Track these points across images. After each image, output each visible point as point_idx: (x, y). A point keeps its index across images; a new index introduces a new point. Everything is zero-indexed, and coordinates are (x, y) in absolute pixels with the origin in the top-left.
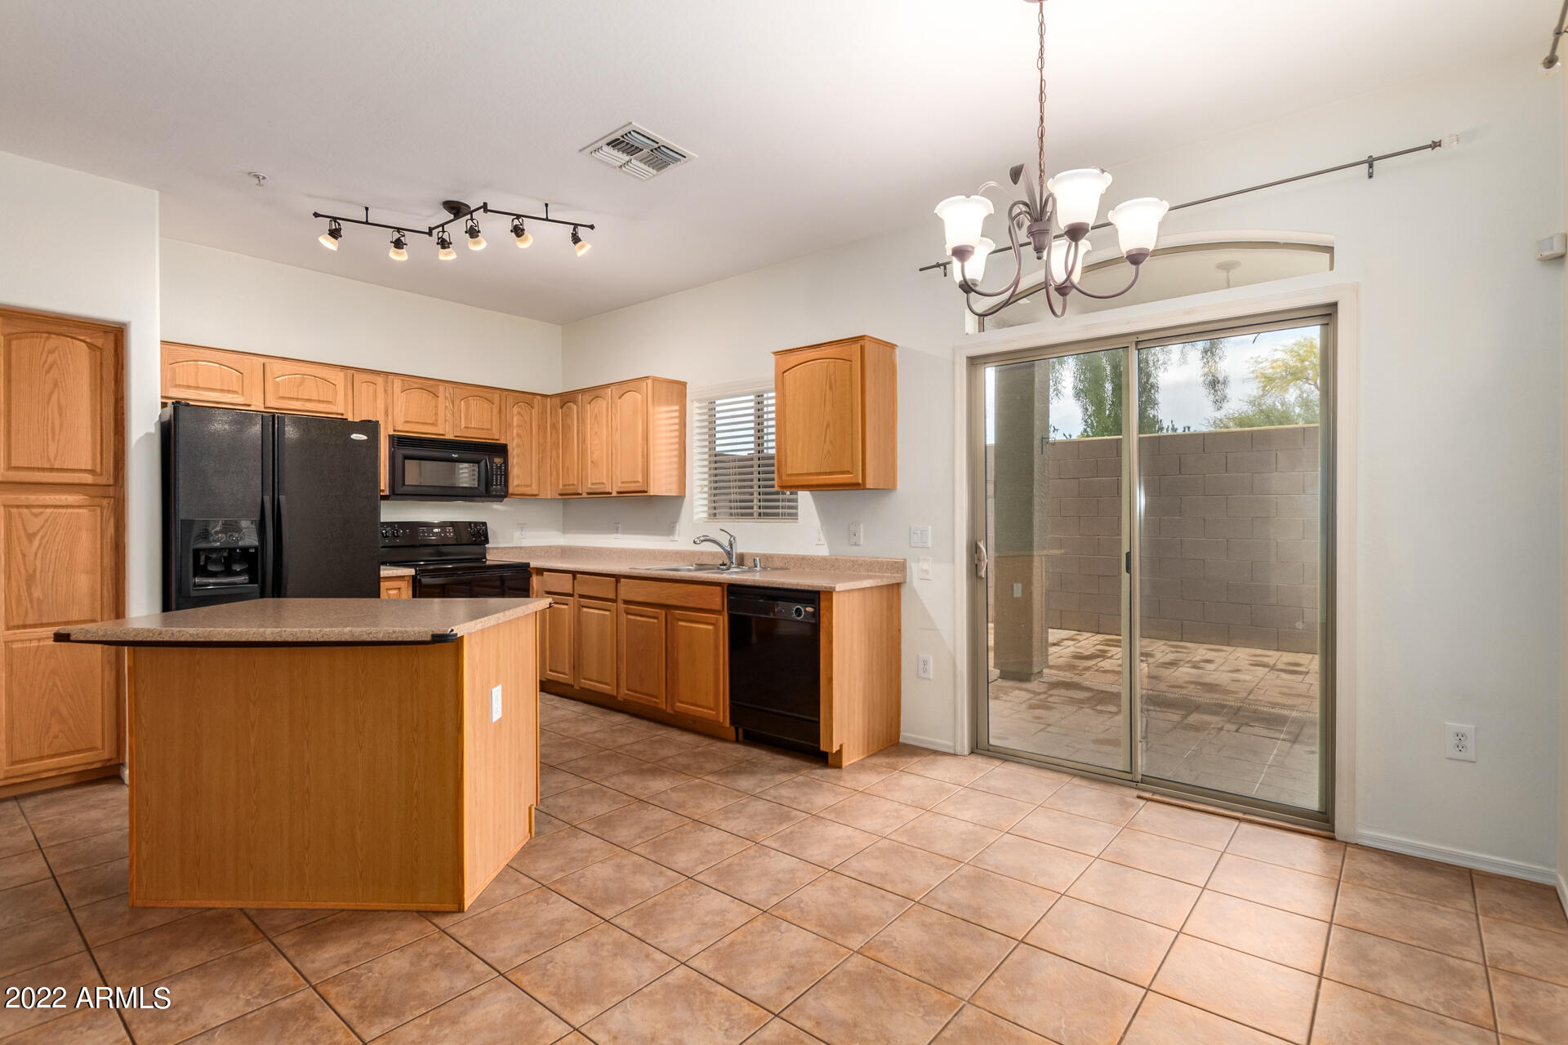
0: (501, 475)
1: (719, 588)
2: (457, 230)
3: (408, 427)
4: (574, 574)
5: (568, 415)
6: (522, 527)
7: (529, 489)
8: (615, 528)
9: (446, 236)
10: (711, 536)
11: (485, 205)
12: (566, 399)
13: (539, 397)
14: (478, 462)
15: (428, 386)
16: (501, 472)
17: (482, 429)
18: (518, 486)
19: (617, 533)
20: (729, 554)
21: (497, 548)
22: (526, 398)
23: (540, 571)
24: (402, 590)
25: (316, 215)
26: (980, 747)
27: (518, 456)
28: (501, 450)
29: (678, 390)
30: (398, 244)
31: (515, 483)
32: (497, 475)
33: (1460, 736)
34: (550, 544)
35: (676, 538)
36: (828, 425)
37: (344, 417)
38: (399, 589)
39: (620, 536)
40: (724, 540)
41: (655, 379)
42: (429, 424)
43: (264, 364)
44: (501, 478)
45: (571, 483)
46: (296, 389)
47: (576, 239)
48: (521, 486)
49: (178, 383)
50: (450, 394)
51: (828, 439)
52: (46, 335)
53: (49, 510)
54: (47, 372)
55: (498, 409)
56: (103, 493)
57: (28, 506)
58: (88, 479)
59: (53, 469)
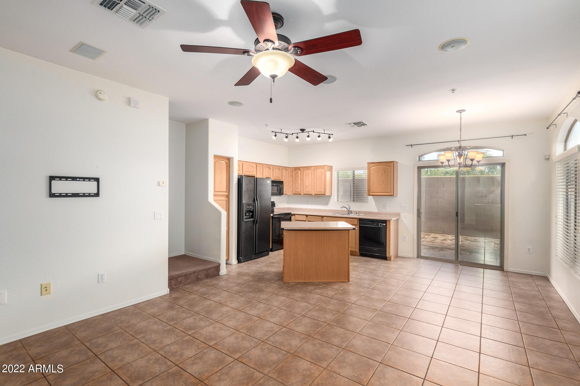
1: (357, 219)
2: (301, 135)
4: (307, 216)
5: (297, 173)
6: (280, 202)
7: (288, 193)
8: (307, 203)
9: (298, 136)
10: (345, 206)
11: (313, 131)
12: (297, 169)
14: (277, 186)
15: (269, 166)
16: (282, 188)
17: (279, 177)
18: (285, 192)
19: (308, 204)
20: (349, 211)
21: (276, 208)
22: (286, 168)
23: (294, 215)
25: (272, 132)
26: (419, 256)
27: (286, 184)
28: (282, 183)
29: (330, 168)
30: (287, 137)
33: (529, 249)
34: (285, 207)
35: (329, 206)
36: (384, 181)
40: (348, 207)
41: (328, 166)
43: (243, 163)
44: (282, 190)
45: (298, 191)
46: (248, 169)
47: (329, 137)
51: (384, 184)
52: (220, 161)
53: (220, 201)
54: (220, 169)
55: (281, 172)
56: (227, 197)
57: (217, 200)
58: (225, 194)
59: (220, 192)
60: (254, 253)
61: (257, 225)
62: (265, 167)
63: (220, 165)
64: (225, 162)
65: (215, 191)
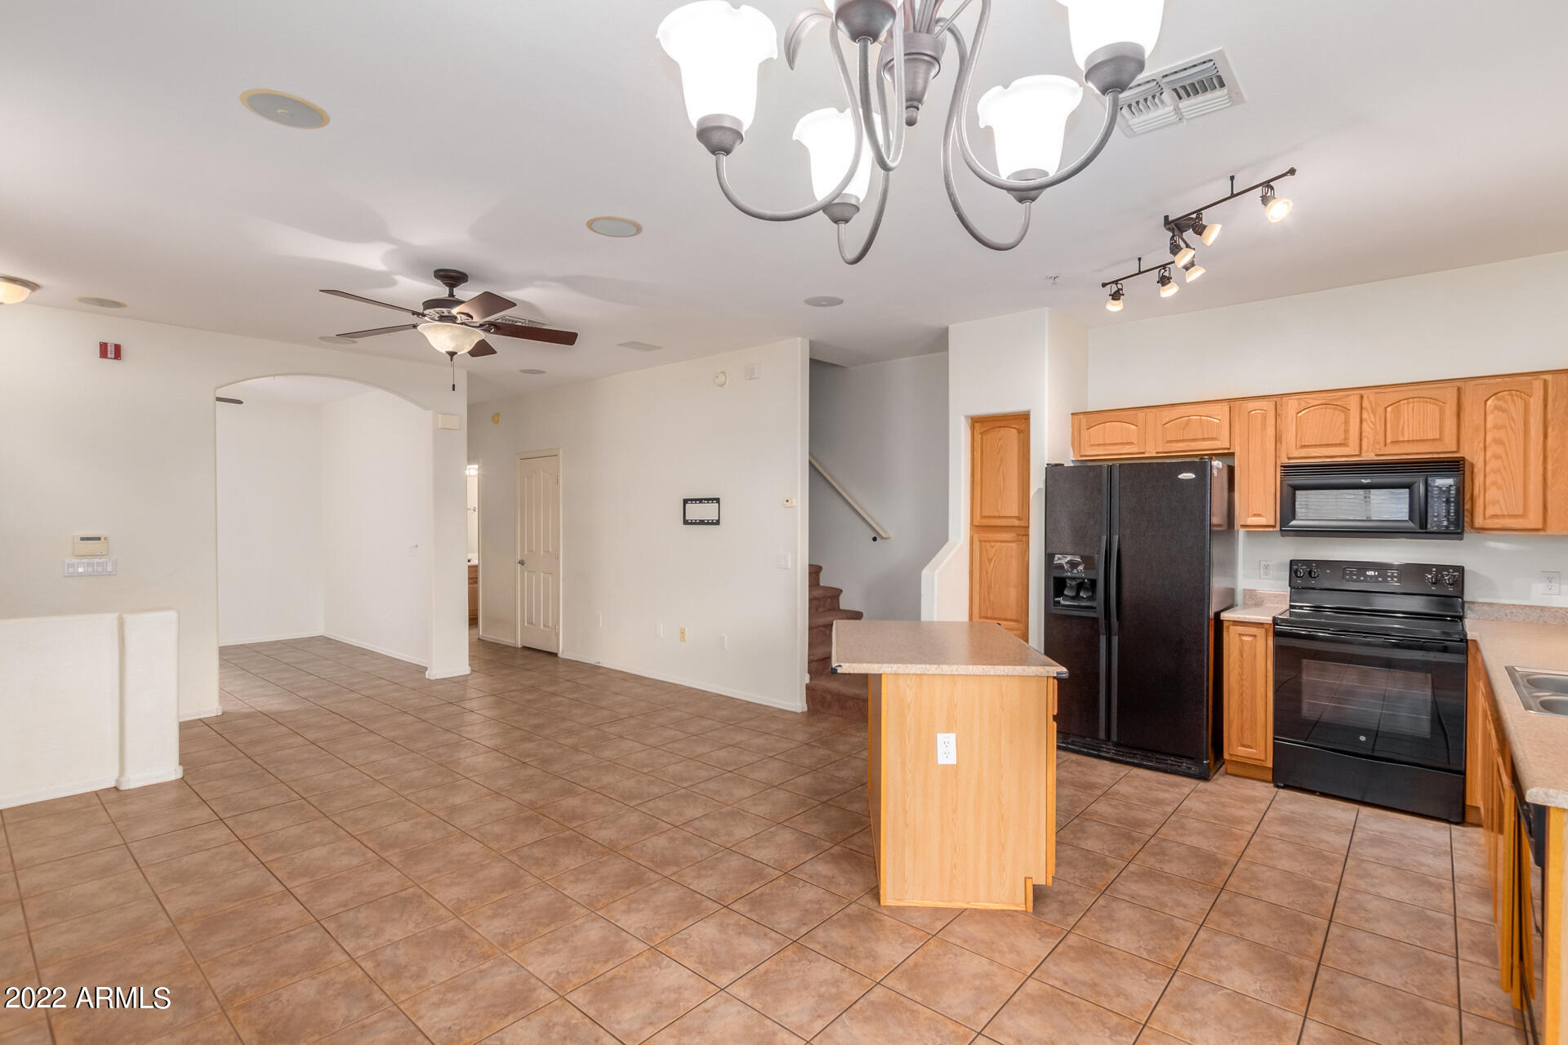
0: (1448, 502)
3: (1304, 452)
6: (1551, 577)
7: (1520, 520)
13: (1548, 377)
14: (1407, 486)
16: (1448, 498)
17: (1423, 440)
21: (1491, 605)
22: (1515, 384)
24: (1258, 637)
25: (1104, 286)
28: (1451, 467)
32: (1440, 502)
37: (1230, 451)
42: (1336, 444)
43: (1155, 414)
44: (1448, 506)
46: (1181, 431)
48: (1504, 516)
50: (1370, 402)
52: (998, 429)
53: (998, 544)
54: (999, 453)
55: (1454, 408)
56: (1023, 532)
57: (989, 541)
58: (1016, 523)
59: (999, 517)
60: (1102, 734)
61: (1115, 640)
62: (1303, 405)
63: (1000, 439)
64: (1015, 431)
65: (984, 515)
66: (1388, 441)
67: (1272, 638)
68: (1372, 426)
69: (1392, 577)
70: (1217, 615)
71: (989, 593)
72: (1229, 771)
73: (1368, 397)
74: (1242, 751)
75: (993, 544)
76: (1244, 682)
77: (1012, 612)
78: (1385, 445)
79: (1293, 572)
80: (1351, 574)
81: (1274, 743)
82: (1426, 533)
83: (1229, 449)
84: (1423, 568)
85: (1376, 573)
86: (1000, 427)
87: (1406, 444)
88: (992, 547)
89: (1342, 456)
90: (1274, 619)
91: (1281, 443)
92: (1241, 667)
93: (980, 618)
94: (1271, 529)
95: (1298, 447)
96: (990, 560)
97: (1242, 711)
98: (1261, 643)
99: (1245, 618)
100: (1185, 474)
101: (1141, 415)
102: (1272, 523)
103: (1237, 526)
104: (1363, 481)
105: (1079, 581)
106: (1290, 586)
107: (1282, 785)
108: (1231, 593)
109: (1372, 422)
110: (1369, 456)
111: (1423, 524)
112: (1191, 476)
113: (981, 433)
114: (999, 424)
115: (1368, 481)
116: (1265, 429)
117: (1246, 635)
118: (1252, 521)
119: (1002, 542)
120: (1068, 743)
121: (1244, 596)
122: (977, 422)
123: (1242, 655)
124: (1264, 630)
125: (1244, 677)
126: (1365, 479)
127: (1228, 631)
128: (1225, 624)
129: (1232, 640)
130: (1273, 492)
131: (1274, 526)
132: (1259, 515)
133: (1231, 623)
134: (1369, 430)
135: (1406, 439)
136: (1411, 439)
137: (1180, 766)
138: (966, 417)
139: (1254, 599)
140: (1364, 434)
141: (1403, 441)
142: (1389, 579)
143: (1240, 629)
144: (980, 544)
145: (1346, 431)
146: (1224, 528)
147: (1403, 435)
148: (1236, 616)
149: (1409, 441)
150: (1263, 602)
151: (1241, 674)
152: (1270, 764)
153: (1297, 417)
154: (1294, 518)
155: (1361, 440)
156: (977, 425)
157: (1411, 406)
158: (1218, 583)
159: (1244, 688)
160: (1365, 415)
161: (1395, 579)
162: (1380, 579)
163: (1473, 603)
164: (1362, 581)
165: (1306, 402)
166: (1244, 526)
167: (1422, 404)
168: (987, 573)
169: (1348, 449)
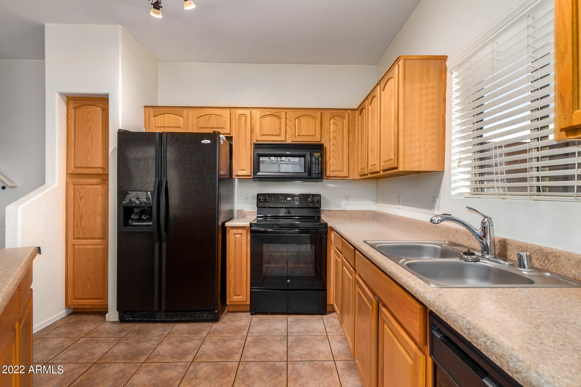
0: (318, 164)
3: (263, 138)
6: (347, 198)
7: (341, 173)
8: (398, 201)
12: (362, 107)
13: (350, 112)
14: (304, 156)
15: (276, 112)
16: (318, 162)
17: (309, 136)
18: (333, 171)
19: (399, 204)
21: (329, 211)
22: (339, 112)
23: (333, 230)
24: (243, 234)
27: (333, 151)
28: (319, 148)
31: (331, 169)
32: (315, 164)
34: (365, 209)
37: (230, 136)
38: (242, 234)
39: (401, 207)
42: (276, 135)
44: (318, 166)
45: (363, 167)
46: (206, 122)
48: (336, 171)
49: (157, 126)
50: (289, 116)
52: (87, 106)
53: (88, 186)
54: (88, 123)
55: (320, 122)
56: (104, 177)
57: (81, 185)
58: (100, 171)
59: (89, 168)
60: (156, 308)
61: (164, 245)
62: (263, 114)
63: (89, 114)
64: (100, 109)
65: (76, 166)
66: (296, 135)
67: (249, 234)
68: (290, 127)
69: (297, 200)
70: (223, 224)
71: (81, 221)
72: (230, 310)
73: (289, 113)
74: (235, 298)
75: (83, 186)
76: (236, 260)
77: (98, 233)
78: (295, 137)
79: (258, 200)
80: (281, 199)
81: (250, 290)
82: (311, 178)
83: (230, 134)
84: (307, 196)
85: (291, 199)
86: (89, 105)
87: (303, 137)
88: (83, 188)
89: (279, 141)
90: (251, 224)
91: (253, 132)
92: (235, 252)
93: (74, 239)
94: (249, 177)
95: (261, 135)
96: (81, 198)
97: (236, 276)
98: (244, 237)
99: (237, 225)
100: (205, 141)
101: (185, 111)
102: (249, 174)
103: (234, 176)
104: (287, 153)
105: (142, 209)
106: (257, 206)
107: (254, 313)
108: (231, 212)
109: (290, 125)
110: (289, 141)
111: (310, 173)
112: (209, 142)
113: (75, 108)
114: (89, 103)
115: (289, 153)
116: (246, 125)
117: (237, 234)
118: (241, 173)
119: (90, 185)
120: (134, 318)
121: (238, 213)
122: (71, 100)
123: (236, 246)
124: (246, 230)
125: (237, 257)
126: (288, 152)
127: (229, 233)
128: (227, 229)
129: (231, 237)
130: (250, 158)
131: (250, 176)
132: (244, 170)
133: (230, 228)
134: (289, 129)
135: (303, 134)
136: (305, 135)
137: (202, 317)
138: (62, 94)
139: (242, 215)
140: (287, 131)
141: (302, 135)
142: (295, 201)
143: (235, 231)
144: (74, 187)
145: (280, 129)
146: (228, 177)
147: (302, 132)
148: (234, 223)
149: (304, 135)
150: (246, 215)
151: (235, 256)
152: (248, 303)
153: (260, 120)
154: (259, 171)
155: (286, 134)
156: (71, 102)
157: (304, 119)
158: (224, 208)
159: (237, 263)
160: (287, 122)
161: (298, 201)
162: (292, 201)
163: (323, 210)
164: (285, 203)
165: (264, 113)
166: (236, 176)
167: (308, 118)
168: (79, 207)
169: (281, 138)
